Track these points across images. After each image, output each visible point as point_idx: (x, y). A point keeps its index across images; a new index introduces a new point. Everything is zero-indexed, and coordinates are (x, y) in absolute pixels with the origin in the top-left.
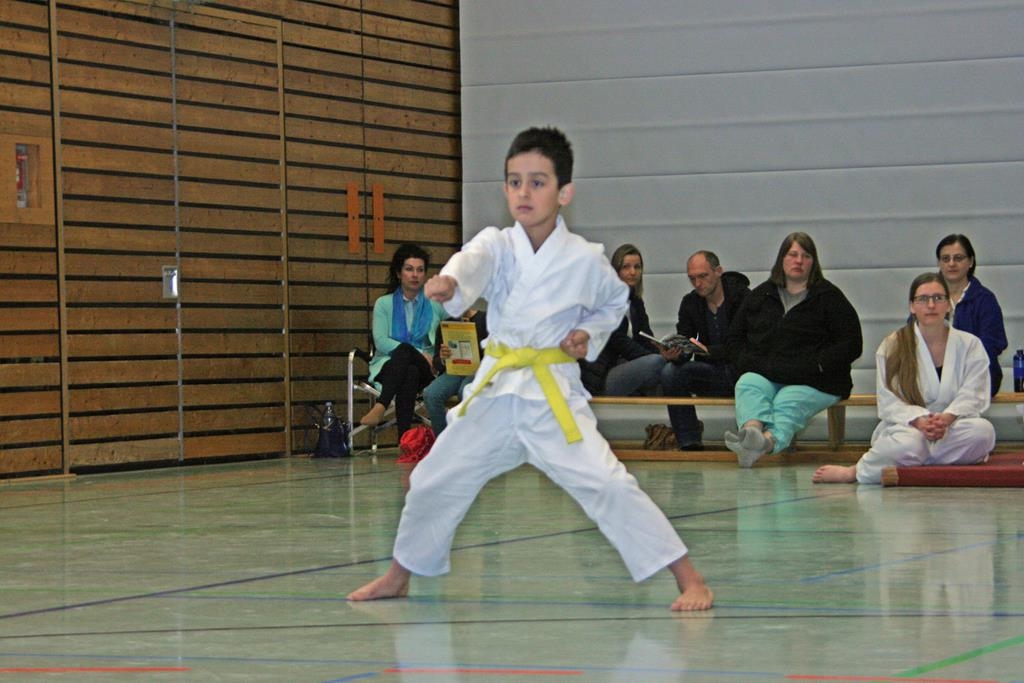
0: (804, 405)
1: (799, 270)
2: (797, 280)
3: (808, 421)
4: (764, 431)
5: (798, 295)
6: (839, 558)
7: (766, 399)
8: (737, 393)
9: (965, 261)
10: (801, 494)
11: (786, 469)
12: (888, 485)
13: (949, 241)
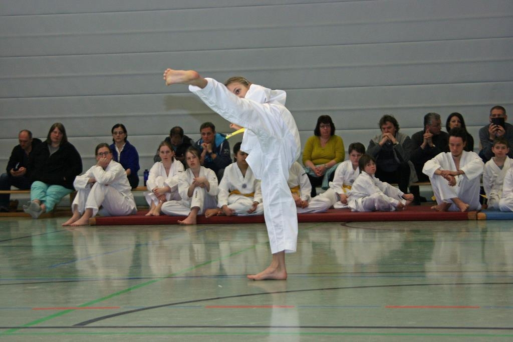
0: (59, 193)
1: (57, 139)
2: (56, 143)
3: (61, 199)
4: (40, 205)
5: (56, 148)
6: (66, 257)
7: (43, 191)
8: (32, 189)
9: (123, 134)
10: (58, 229)
11: (53, 219)
12: (92, 225)
13: (117, 126)
